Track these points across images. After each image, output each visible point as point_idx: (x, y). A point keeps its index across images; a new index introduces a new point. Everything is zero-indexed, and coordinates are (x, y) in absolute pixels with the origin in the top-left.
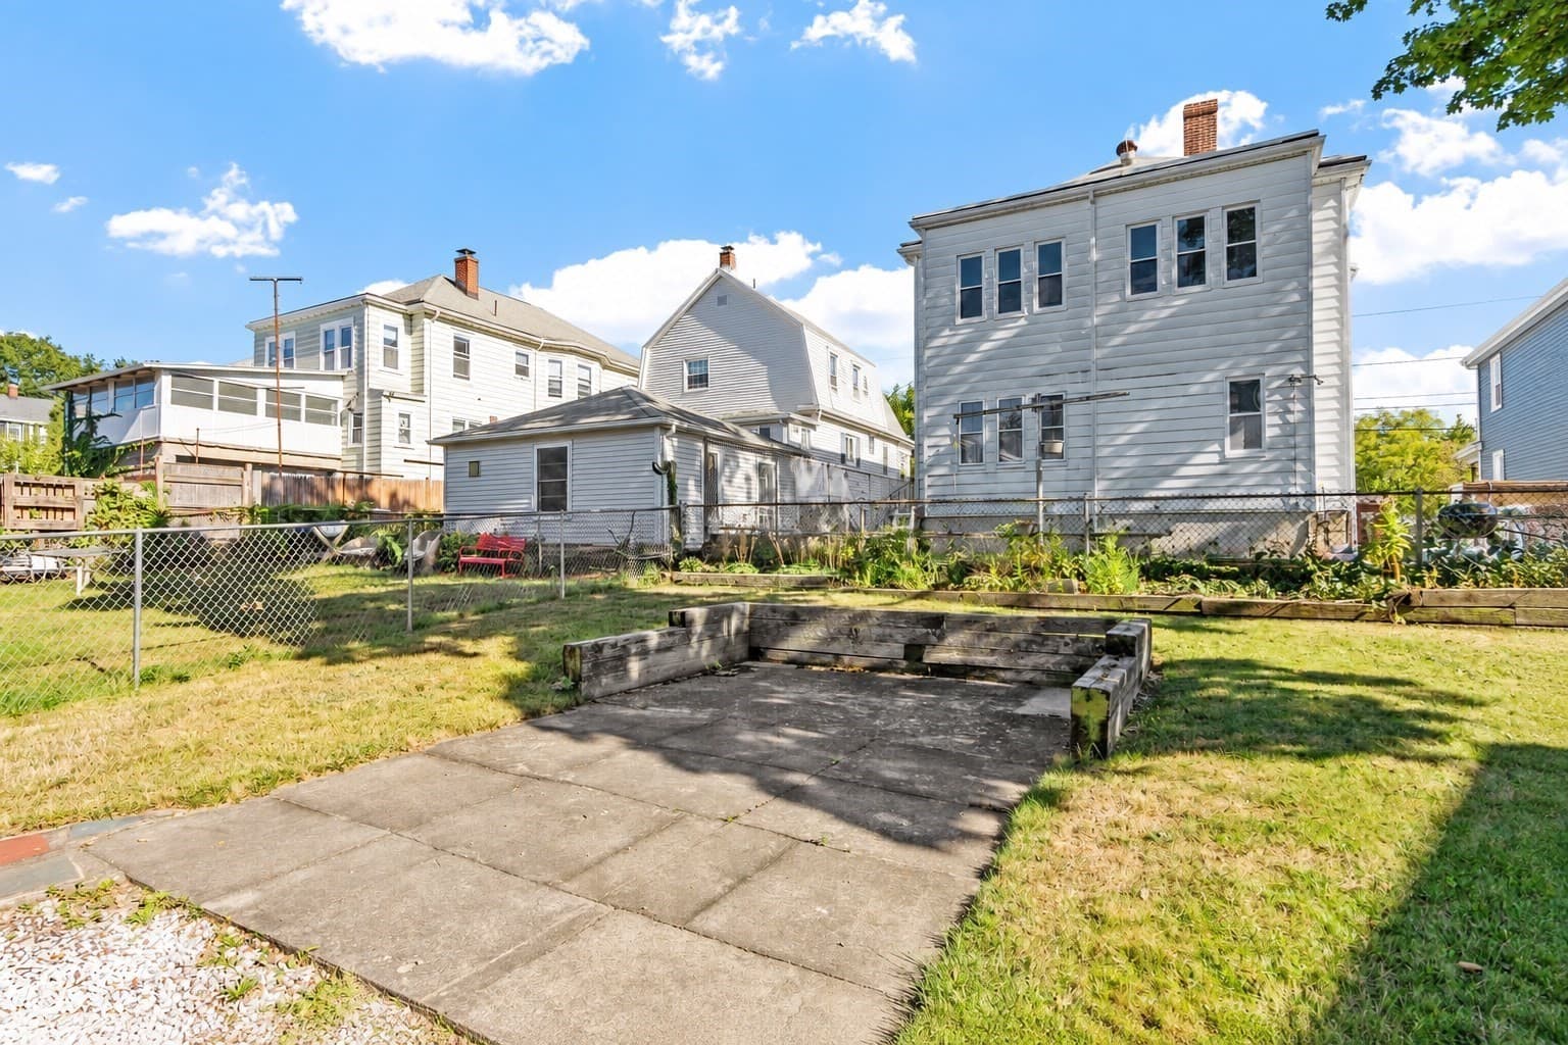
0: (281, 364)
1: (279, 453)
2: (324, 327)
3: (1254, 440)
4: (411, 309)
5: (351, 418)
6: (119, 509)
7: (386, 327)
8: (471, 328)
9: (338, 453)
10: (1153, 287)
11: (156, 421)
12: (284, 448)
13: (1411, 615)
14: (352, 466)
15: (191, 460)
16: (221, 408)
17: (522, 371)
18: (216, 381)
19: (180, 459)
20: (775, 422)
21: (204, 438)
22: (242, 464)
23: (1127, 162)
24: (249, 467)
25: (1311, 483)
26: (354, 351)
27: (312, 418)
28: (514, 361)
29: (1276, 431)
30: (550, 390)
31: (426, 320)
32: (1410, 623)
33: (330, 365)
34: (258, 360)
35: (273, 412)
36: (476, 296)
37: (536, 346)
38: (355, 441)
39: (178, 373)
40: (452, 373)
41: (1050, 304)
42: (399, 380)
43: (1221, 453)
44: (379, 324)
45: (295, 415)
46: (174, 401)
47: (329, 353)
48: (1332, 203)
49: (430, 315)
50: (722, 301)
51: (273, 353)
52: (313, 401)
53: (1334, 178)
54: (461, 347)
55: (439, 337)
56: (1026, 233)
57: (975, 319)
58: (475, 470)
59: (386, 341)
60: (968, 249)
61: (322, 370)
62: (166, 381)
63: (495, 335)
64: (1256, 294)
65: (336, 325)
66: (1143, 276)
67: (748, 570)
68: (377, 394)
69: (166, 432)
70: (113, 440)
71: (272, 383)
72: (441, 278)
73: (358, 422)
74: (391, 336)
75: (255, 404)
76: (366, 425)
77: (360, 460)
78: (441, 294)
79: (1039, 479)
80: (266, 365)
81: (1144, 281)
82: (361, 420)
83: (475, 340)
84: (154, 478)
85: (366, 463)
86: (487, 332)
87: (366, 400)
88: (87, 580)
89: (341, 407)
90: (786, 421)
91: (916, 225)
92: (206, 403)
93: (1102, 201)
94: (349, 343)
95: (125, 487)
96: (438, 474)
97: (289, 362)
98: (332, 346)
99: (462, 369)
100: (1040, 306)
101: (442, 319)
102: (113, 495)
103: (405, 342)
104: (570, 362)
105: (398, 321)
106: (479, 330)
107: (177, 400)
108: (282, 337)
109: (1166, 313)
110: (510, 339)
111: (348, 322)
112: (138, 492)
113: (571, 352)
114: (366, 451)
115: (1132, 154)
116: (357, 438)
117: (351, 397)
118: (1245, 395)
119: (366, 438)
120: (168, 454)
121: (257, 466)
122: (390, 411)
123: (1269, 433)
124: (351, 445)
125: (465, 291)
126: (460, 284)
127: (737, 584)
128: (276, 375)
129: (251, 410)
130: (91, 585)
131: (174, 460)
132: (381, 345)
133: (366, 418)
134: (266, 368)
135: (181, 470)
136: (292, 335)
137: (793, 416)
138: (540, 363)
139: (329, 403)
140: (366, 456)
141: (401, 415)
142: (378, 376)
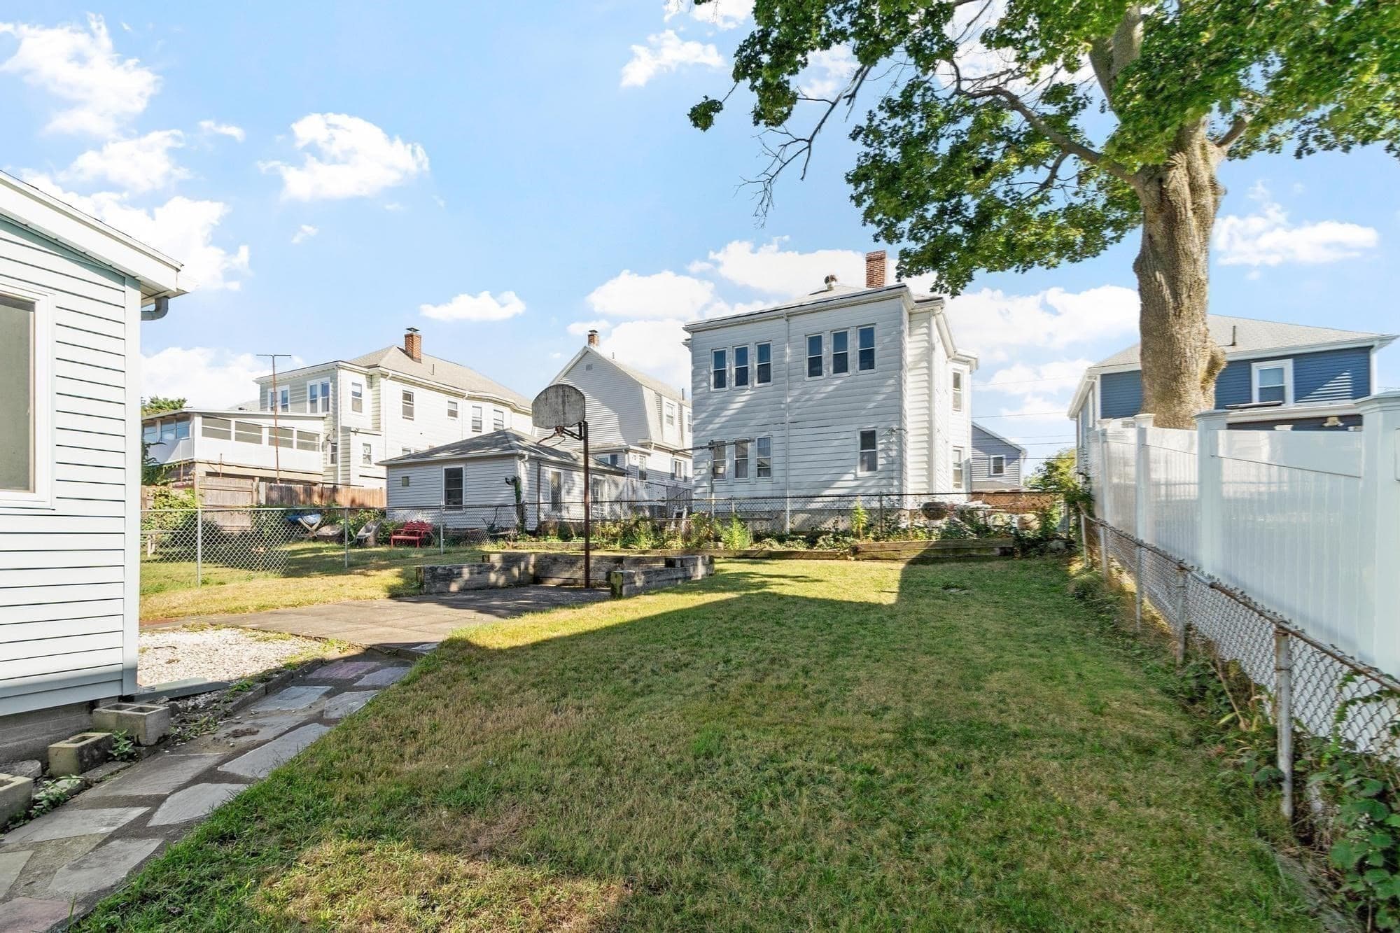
0: (279, 409)
1: (278, 470)
2: (310, 383)
3: (872, 466)
4: (371, 371)
5: (329, 447)
6: (170, 506)
7: (353, 384)
8: (414, 384)
9: (321, 470)
10: (820, 373)
11: (191, 448)
12: (280, 468)
13: (859, 556)
14: (330, 479)
15: (216, 474)
16: (237, 439)
17: (453, 414)
18: (233, 421)
19: (209, 474)
20: (620, 451)
21: (226, 460)
22: (252, 478)
23: (830, 288)
24: (257, 479)
25: (901, 490)
26: (331, 401)
27: (302, 446)
28: (446, 407)
29: (884, 462)
30: (473, 427)
31: (382, 380)
32: (857, 560)
33: (314, 410)
34: (263, 404)
35: (274, 442)
36: (420, 361)
37: (462, 396)
38: (332, 462)
39: (205, 415)
40: (401, 415)
41: (764, 381)
42: (363, 420)
43: (855, 474)
44: (348, 381)
45: (289, 444)
46: (204, 434)
47: (313, 402)
48: (926, 325)
49: (384, 375)
50: (589, 367)
51: (274, 401)
52: (301, 434)
53: (927, 309)
54: (408, 397)
55: (392, 392)
56: (750, 337)
57: (722, 389)
58: (406, 481)
59: (354, 394)
60: (719, 346)
61: (308, 413)
62: (198, 421)
63: (433, 389)
64: (872, 379)
65: (318, 382)
66: (815, 367)
67: (555, 541)
68: (347, 430)
69: (197, 456)
70: (160, 460)
71: (271, 422)
72: (395, 348)
73: (334, 449)
74: (357, 390)
75: (261, 437)
76: (339, 451)
77: (336, 476)
78: (395, 361)
79: (712, 491)
80: (269, 409)
81: (815, 369)
82: (336, 450)
83: (418, 393)
84: (192, 486)
85: (340, 477)
86: (427, 387)
87: (340, 434)
88: (153, 550)
89: (322, 439)
90: (627, 451)
91: (687, 329)
92: (227, 436)
93: (793, 320)
94: (327, 394)
95: (174, 492)
96: (383, 484)
97: (285, 407)
98: (316, 396)
99: (408, 413)
100: (759, 382)
101: (394, 378)
102: (167, 497)
103: (367, 394)
104: (488, 408)
105: (362, 380)
106: (420, 386)
107: (206, 433)
108: (279, 389)
109: (831, 388)
110: (444, 392)
111: (326, 380)
112: (182, 495)
113: (490, 401)
114: (340, 469)
115: (833, 283)
116: (334, 460)
117: (328, 432)
118: (868, 439)
119: (339, 460)
120: (200, 470)
121: (262, 479)
122: (356, 442)
123: (881, 462)
124: (329, 465)
125: (412, 357)
126: (408, 352)
127: (547, 548)
128: (275, 417)
129: (258, 440)
130: (155, 553)
131: (204, 475)
132: (350, 396)
133: (339, 447)
134: (269, 412)
135: (212, 481)
136: (287, 387)
137: (632, 447)
138: (465, 407)
139: (312, 436)
140: (340, 473)
141: (364, 445)
142: (347, 417)
